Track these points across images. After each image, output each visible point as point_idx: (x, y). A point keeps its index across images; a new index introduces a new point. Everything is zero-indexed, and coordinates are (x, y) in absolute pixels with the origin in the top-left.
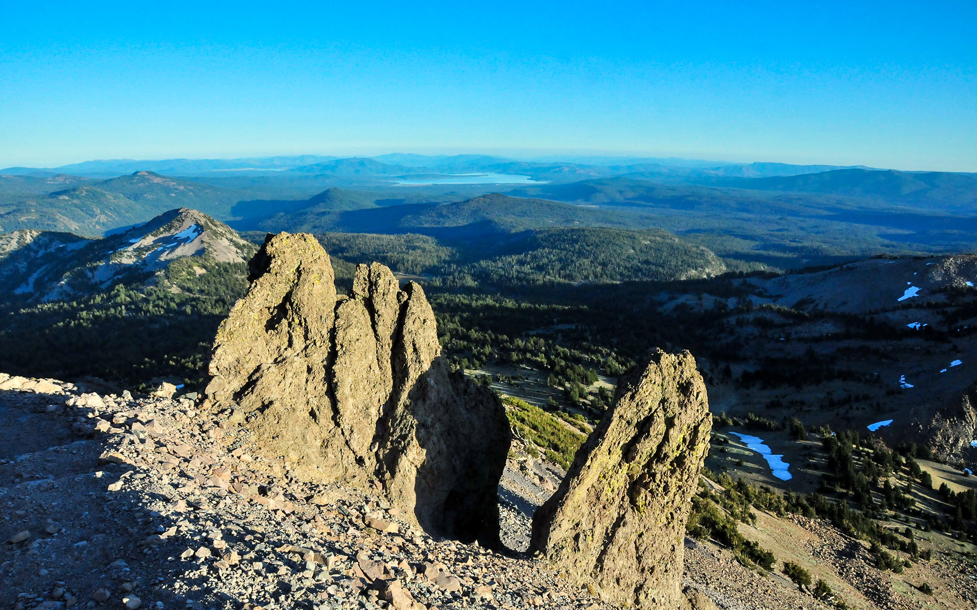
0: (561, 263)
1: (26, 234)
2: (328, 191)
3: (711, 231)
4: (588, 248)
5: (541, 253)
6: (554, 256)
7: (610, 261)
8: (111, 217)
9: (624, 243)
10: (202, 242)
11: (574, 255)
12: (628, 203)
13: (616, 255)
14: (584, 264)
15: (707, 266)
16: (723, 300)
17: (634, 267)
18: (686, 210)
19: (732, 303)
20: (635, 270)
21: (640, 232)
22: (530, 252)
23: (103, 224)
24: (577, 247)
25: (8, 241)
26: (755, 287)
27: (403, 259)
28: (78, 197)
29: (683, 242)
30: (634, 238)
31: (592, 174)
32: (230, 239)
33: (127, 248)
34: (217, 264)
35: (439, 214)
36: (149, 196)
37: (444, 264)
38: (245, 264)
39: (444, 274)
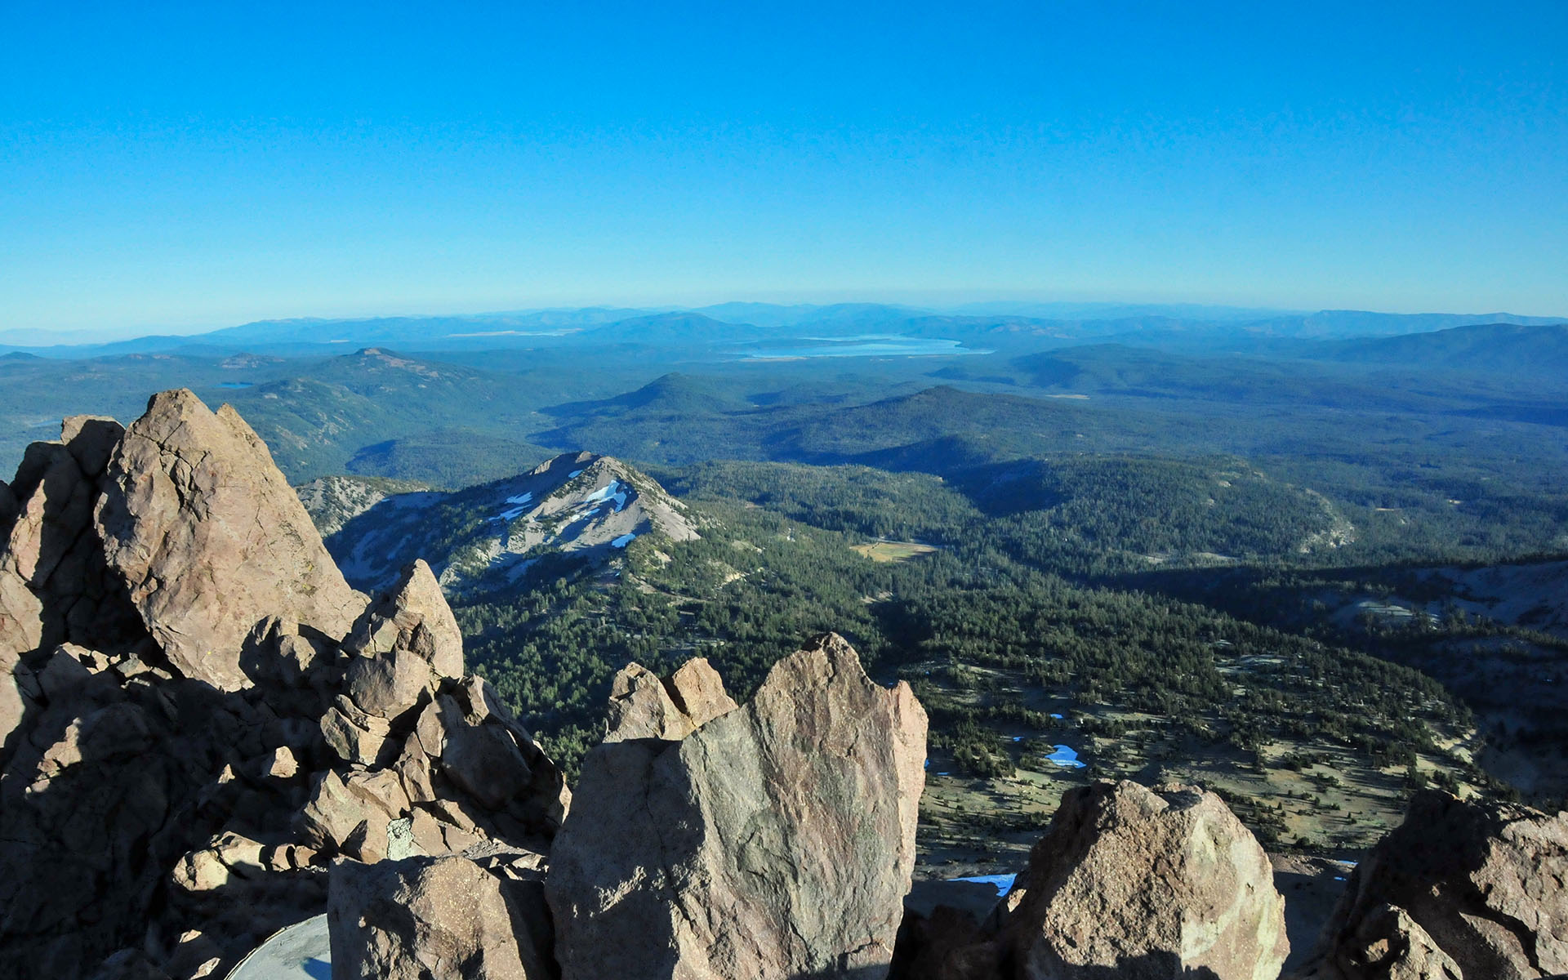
0: (1117, 525)
1: (333, 483)
2: (664, 378)
4: (1147, 498)
5: (1081, 507)
6: (1101, 511)
7: (1188, 520)
8: (343, 425)
10: (642, 510)
11: (1131, 509)
12: (1137, 392)
13: (1193, 510)
14: (1152, 526)
15: (1328, 525)
23: (335, 438)
24: (1130, 495)
25: (309, 494)
27: (878, 516)
28: (292, 396)
29: (1276, 481)
30: (1206, 478)
31: (1058, 336)
32: (664, 501)
33: (523, 515)
34: (676, 545)
35: (861, 422)
36: (388, 389)
37: (938, 525)
38: (705, 543)
39: (949, 542)
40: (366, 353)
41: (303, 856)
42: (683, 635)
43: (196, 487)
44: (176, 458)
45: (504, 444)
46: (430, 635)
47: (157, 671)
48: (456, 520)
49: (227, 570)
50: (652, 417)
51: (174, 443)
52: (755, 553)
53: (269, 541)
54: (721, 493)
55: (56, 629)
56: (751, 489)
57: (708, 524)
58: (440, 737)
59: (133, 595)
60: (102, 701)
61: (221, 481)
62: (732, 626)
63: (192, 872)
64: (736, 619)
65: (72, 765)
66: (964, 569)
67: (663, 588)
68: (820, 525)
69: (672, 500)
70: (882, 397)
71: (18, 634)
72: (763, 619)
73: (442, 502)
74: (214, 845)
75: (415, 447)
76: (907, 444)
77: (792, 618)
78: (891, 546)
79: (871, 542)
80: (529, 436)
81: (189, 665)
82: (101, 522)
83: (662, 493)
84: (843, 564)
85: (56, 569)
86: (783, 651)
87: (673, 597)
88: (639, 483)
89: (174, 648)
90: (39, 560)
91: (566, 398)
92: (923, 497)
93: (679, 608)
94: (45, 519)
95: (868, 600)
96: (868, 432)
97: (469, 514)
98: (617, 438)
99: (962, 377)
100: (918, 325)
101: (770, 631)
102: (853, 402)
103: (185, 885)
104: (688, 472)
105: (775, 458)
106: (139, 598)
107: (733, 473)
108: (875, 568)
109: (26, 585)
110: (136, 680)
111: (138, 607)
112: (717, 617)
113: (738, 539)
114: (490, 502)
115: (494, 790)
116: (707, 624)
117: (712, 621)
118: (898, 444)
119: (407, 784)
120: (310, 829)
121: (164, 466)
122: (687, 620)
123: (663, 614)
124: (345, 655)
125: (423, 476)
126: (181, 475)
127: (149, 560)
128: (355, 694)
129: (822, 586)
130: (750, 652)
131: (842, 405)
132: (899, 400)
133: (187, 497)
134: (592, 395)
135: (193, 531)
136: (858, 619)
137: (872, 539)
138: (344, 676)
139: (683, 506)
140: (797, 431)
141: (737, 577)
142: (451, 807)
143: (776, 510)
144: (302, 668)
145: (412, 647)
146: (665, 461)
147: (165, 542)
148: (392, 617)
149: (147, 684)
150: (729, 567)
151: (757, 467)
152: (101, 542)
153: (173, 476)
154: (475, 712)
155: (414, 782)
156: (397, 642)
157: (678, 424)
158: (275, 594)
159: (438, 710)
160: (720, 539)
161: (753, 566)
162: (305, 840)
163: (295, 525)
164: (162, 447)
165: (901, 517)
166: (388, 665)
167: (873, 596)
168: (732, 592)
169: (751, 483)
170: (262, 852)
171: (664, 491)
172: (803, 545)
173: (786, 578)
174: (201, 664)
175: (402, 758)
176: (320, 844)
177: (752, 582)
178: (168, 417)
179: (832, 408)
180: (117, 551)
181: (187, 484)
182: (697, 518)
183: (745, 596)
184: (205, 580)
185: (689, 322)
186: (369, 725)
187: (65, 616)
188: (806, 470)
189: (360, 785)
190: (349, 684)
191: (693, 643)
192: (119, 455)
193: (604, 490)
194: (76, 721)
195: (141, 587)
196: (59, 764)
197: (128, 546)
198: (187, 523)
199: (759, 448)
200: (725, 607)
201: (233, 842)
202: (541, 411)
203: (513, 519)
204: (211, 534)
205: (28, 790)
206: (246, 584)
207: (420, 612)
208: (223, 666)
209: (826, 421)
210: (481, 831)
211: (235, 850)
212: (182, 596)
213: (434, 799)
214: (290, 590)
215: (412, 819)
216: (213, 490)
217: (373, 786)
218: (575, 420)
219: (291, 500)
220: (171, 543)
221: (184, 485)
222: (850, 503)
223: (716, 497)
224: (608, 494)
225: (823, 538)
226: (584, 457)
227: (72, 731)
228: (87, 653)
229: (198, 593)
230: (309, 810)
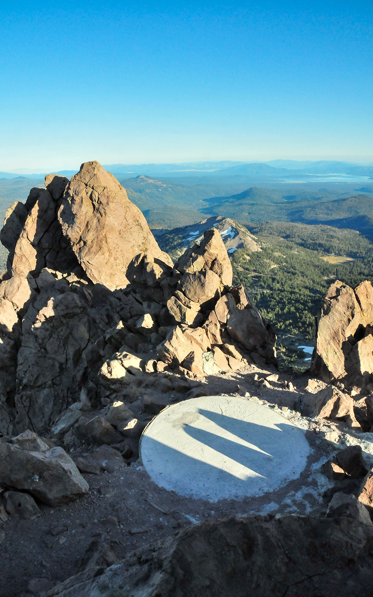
2: (251, 189)
10: (240, 239)
32: (249, 236)
33: (196, 239)
34: (253, 253)
35: (327, 208)
36: (147, 191)
37: (356, 250)
38: (264, 252)
39: (360, 257)
40: (140, 177)
41: (161, 366)
42: (253, 287)
43: (101, 202)
44: (92, 190)
45: (190, 212)
46: (221, 264)
47: (82, 281)
48: (171, 240)
49: (113, 238)
50: (246, 204)
51: (91, 183)
52: (283, 258)
53: (130, 227)
54: (271, 234)
55: (42, 262)
56: (283, 233)
57: (265, 245)
58: (226, 313)
59: (73, 248)
60: (62, 291)
61: (111, 200)
62: (272, 285)
63: (110, 370)
64: (274, 282)
65: (50, 317)
66: (365, 268)
67: (247, 269)
68: (309, 248)
69: (252, 236)
70: (337, 199)
71: (27, 264)
72: (285, 283)
73: (166, 233)
74: (119, 358)
75: (157, 213)
76: (345, 217)
77: (296, 283)
78: (336, 258)
79: (328, 256)
80: (199, 209)
81: (96, 278)
82: (61, 217)
83: (248, 233)
84: (317, 264)
85: (42, 238)
86: (291, 296)
87: (250, 273)
88: (240, 229)
89: (90, 271)
90: (36, 234)
91: (213, 195)
92: (351, 239)
93: (253, 277)
94: (38, 217)
95: (326, 278)
96: (330, 212)
97: (176, 238)
98: (232, 211)
99: (370, 192)
100: (353, 170)
101: (287, 288)
102: (324, 200)
103: (106, 376)
104: (258, 226)
105: (292, 221)
106: (76, 249)
107: (276, 226)
108: (330, 266)
109: (30, 244)
110: (74, 284)
111: (75, 253)
112: (267, 281)
113: (276, 252)
114: (183, 234)
115: (252, 341)
116: (263, 284)
117: (265, 283)
118: (342, 218)
119: (209, 335)
120: (166, 354)
121: (87, 193)
122: (255, 282)
123: (246, 279)
124: (178, 272)
125: (159, 223)
126: (94, 197)
127: (80, 233)
128: (185, 290)
129: (308, 272)
130: (279, 295)
131: (320, 201)
132: (344, 200)
133: (97, 206)
134: (223, 195)
135: (99, 221)
136: (321, 285)
137: (329, 254)
138: (179, 282)
139: (256, 238)
140: (302, 211)
141: (275, 266)
142: (232, 348)
143: (292, 241)
144: (157, 277)
145: (211, 269)
146: (250, 221)
147: (87, 226)
148: (203, 254)
149: (79, 285)
150: (272, 262)
151: (285, 224)
152: (61, 226)
153: (91, 197)
154: (241, 303)
155: (213, 334)
156: (204, 267)
157: (255, 207)
158: (131, 251)
159: (226, 300)
160: (270, 251)
161: (282, 262)
162: (162, 358)
163: (140, 221)
164: (86, 185)
165: (341, 246)
166: (202, 277)
167: (328, 277)
168: (273, 272)
169: (283, 231)
170: (141, 362)
171: (249, 232)
172: (302, 256)
173: (294, 268)
174: (100, 278)
175: (207, 322)
176: (170, 361)
177: (281, 269)
178: (89, 172)
179: (316, 202)
180: (67, 229)
181: (97, 201)
182: (261, 243)
183: (278, 274)
184: (103, 242)
185: (260, 167)
186: (191, 306)
187: (45, 257)
188: (304, 226)
189: (190, 334)
190: (182, 286)
191: (257, 291)
192: (69, 188)
193: (227, 231)
194: (52, 298)
195: (77, 244)
196: (45, 316)
197: (72, 227)
198: (96, 218)
199: (286, 217)
200: (270, 278)
201: (128, 357)
202: (204, 200)
203: (192, 241)
204: (106, 223)
205: (33, 326)
206: (120, 245)
207: (216, 253)
208: (109, 280)
209: (313, 208)
210: (245, 360)
211: (129, 361)
212: (94, 249)
213: (222, 343)
214: (137, 249)
215: (214, 352)
216: (108, 204)
217: (195, 335)
218: (216, 204)
219: (138, 211)
220: (90, 226)
221: (95, 201)
222: (321, 240)
223: (269, 235)
224: (228, 232)
225: (310, 253)
226: (218, 218)
227: (51, 303)
228: (54, 272)
229: (101, 248)
230: (167, 345)
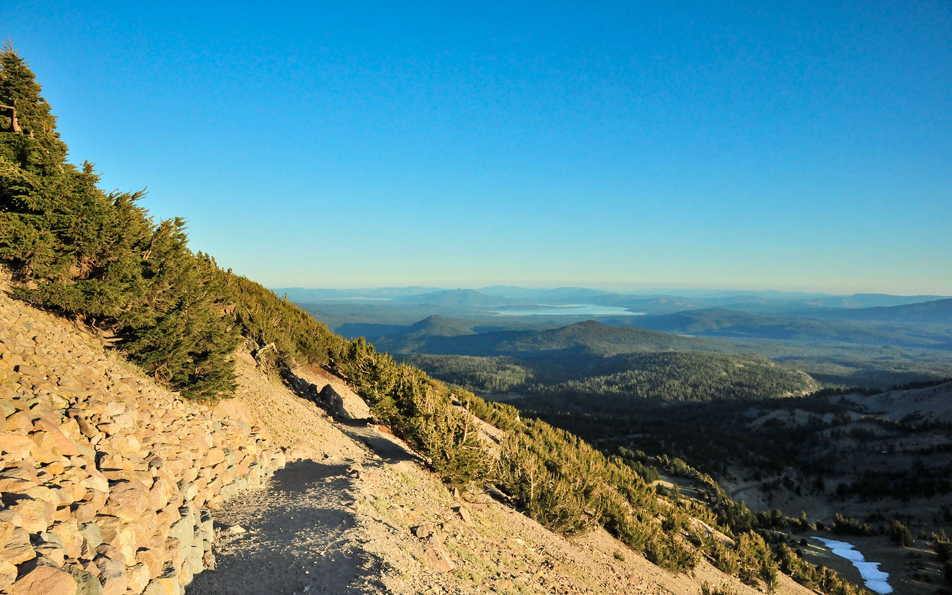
0: (650, 384)
2: (430, 318)
3: (811, 358)
4: (678, 370)
5: (631, 375)
6: (643, 377)
7: (702, 383)
9: (717, 366)
11: (664, 376)
12: (725, 332)
13: (707, 377)
14: (674, 385)
15: (803, 389)
16: (818, 416)
17: (726, 389)
18: (785, 339)
19: (828, 418)
20: (727, 392)
21: (734, 357)
22: (619, 374)
24: (668, 368)
26: (853, 404)
27: (492, 378)
29: (779, 366)
30: (727, 361)
31: (688, 306)
39: (532, 393)
165: (507, 379)
